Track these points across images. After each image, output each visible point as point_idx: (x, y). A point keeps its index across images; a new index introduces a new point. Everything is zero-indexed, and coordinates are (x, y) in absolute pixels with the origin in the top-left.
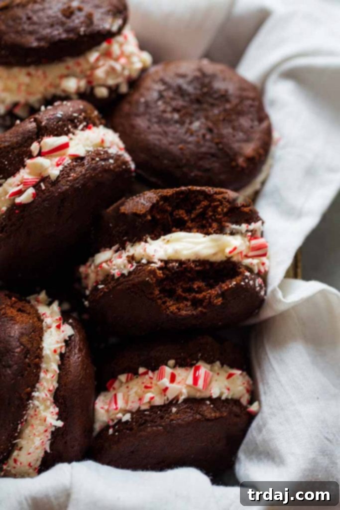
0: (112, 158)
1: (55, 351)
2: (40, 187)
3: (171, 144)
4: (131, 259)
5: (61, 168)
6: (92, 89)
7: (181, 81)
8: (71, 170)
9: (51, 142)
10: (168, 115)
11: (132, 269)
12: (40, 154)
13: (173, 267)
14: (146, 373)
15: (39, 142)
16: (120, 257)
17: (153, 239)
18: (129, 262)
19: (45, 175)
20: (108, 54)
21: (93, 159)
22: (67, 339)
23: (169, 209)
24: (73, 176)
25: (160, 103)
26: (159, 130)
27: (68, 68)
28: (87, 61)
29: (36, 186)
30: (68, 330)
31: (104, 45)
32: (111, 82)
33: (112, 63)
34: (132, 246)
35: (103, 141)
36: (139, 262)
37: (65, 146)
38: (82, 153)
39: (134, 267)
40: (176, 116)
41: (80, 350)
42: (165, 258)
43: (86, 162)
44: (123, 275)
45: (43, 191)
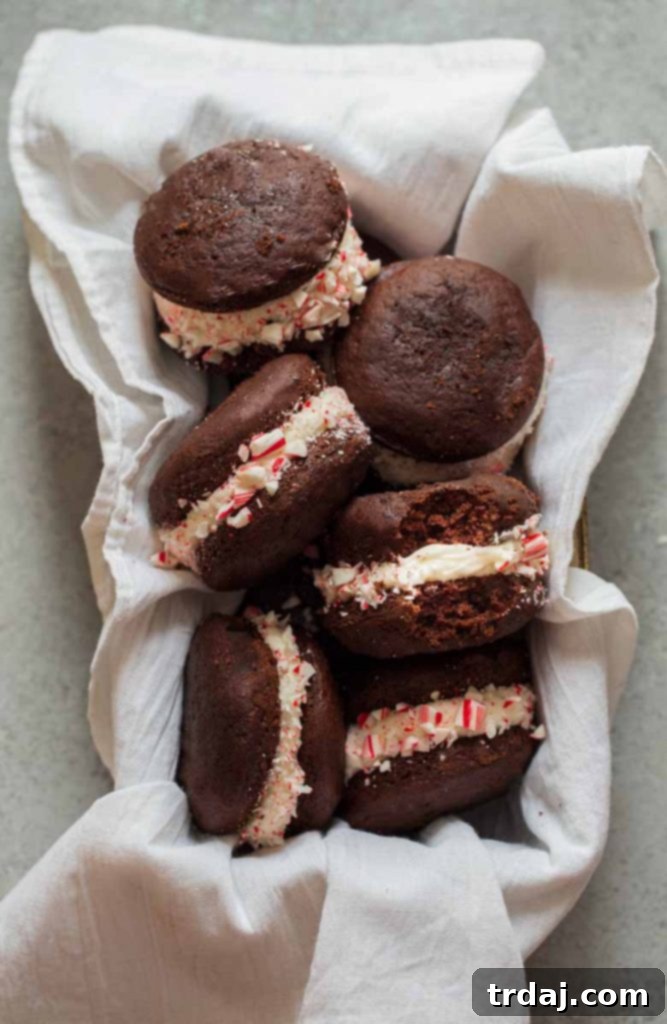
0: (340, 448)
1: (295, 704)
2: (256, 504)
3: (417, 402)
4: (380, 587)
5: (279, 475)
6: (303, 332)
7: (421, 304)
8: (291, 478)
9: (262, 441)
10: (410, 361)
11: (381, 602)
12: (251, 458)
13: (431, 591)
14: (405, 710)
15: (247, 444)
16: (366, 581)
17: (405, 555)
18: (379, 592)
19: (260, 486)
20: (321, 288)
21: (317, 457)
22: (308, 684)
23: (423, 516)
24: (296, 488)
25: (397, 342)
26: (401, 382)
27: (269, 311)
28: (294, 304)
29: (250, 503)
30: (308, 670)
31: (314, 281)
32: (327, 321)
33: (327, 298)
34: (379, 566)
35: (326, 421)
36: (389, 591)
37: (281, 443)
38: (302, 451)
39: (384, 598)
40: (420, 361)
41: (325, 695)
42: (421, 582)
43: (308, 463)
44: (370, 607)
45: (259, 510)
